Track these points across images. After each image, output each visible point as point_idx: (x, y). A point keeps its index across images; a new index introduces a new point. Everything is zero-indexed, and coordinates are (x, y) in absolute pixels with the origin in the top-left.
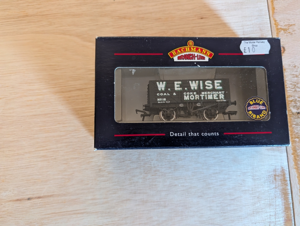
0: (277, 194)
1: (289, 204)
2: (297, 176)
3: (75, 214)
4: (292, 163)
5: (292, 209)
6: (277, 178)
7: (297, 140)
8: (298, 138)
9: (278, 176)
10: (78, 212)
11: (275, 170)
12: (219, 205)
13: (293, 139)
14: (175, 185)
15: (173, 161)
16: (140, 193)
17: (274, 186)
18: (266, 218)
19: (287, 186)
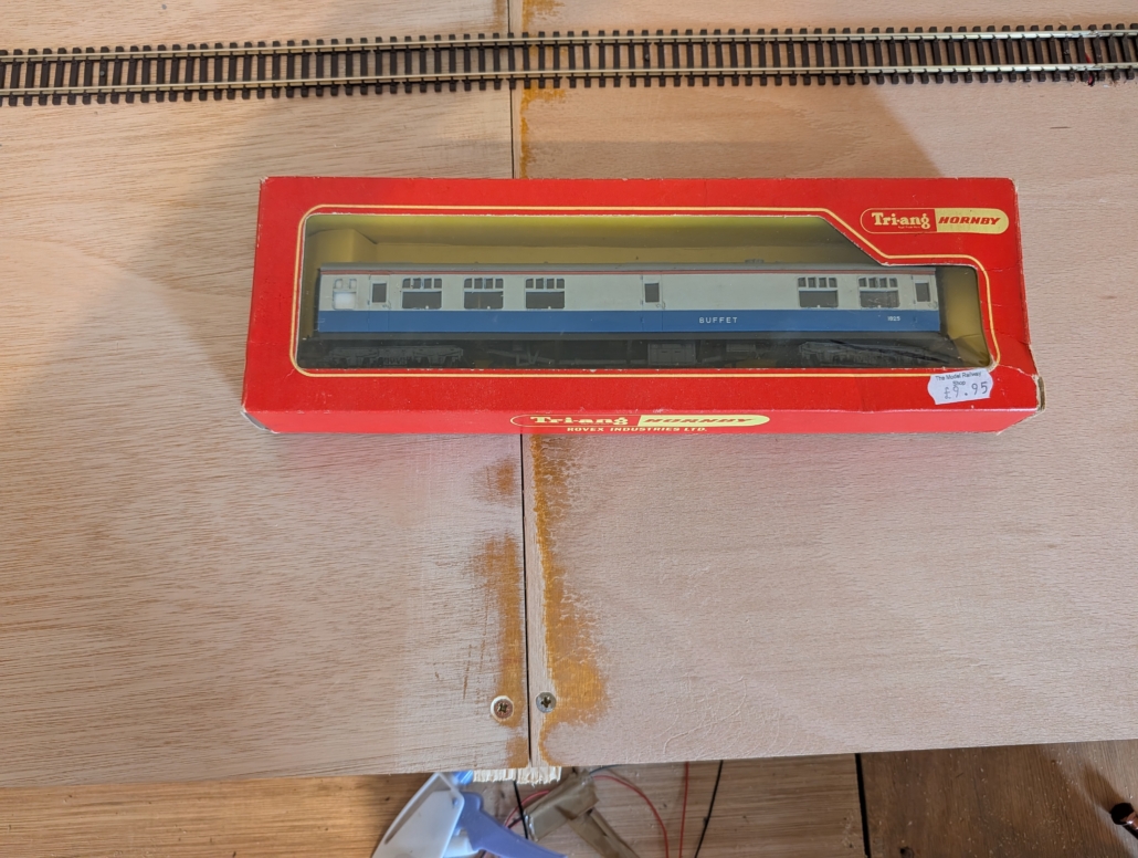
0: (492, 599)
1: (518, 624)
2: (541, 559)
3: (33, 628)
4: (532, 530)
5: (524, 634)
6: (494, 562)
7: (550, 477)
8: (551, 473)
9: (498, 558)
10: (40, 624)
11: (490, 546)
12: (355, 619)
13: (541, 476)
14: (259, 573)
15: (260, 519)
16: (179, 587)
17: (486, 582)
18: (462, 652)
19: (517, 581)
